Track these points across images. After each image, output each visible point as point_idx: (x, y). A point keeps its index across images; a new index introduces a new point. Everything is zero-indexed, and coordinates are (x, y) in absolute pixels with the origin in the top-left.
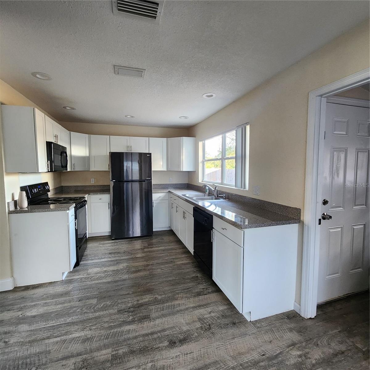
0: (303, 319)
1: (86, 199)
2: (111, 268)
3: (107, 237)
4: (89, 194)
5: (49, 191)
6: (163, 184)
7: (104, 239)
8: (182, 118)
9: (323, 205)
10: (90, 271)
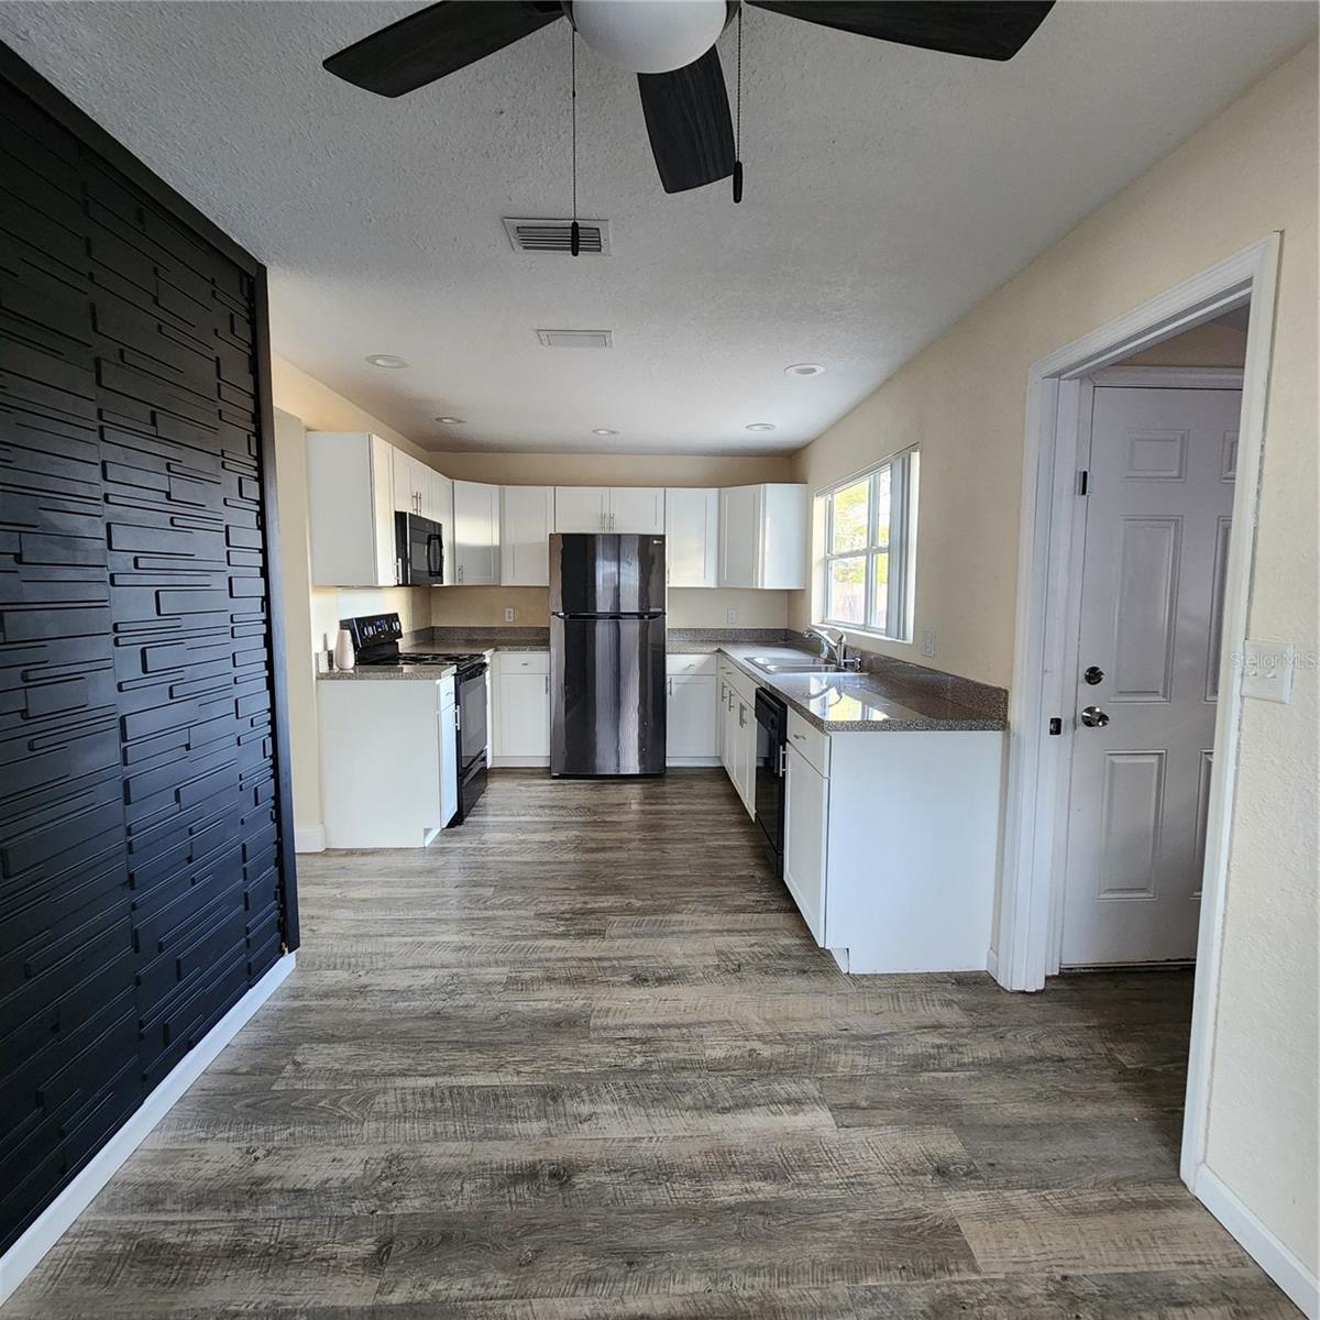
0: (1000, 990)
1: (487, 660)
2: (538, 837)
3: (541, 770)
4: (496, 650)
5: (400, 635)
6: (709, 630)
7: (532, 774)
8: (756, 428)
9: (1089, 685)
10: (487, 836)
